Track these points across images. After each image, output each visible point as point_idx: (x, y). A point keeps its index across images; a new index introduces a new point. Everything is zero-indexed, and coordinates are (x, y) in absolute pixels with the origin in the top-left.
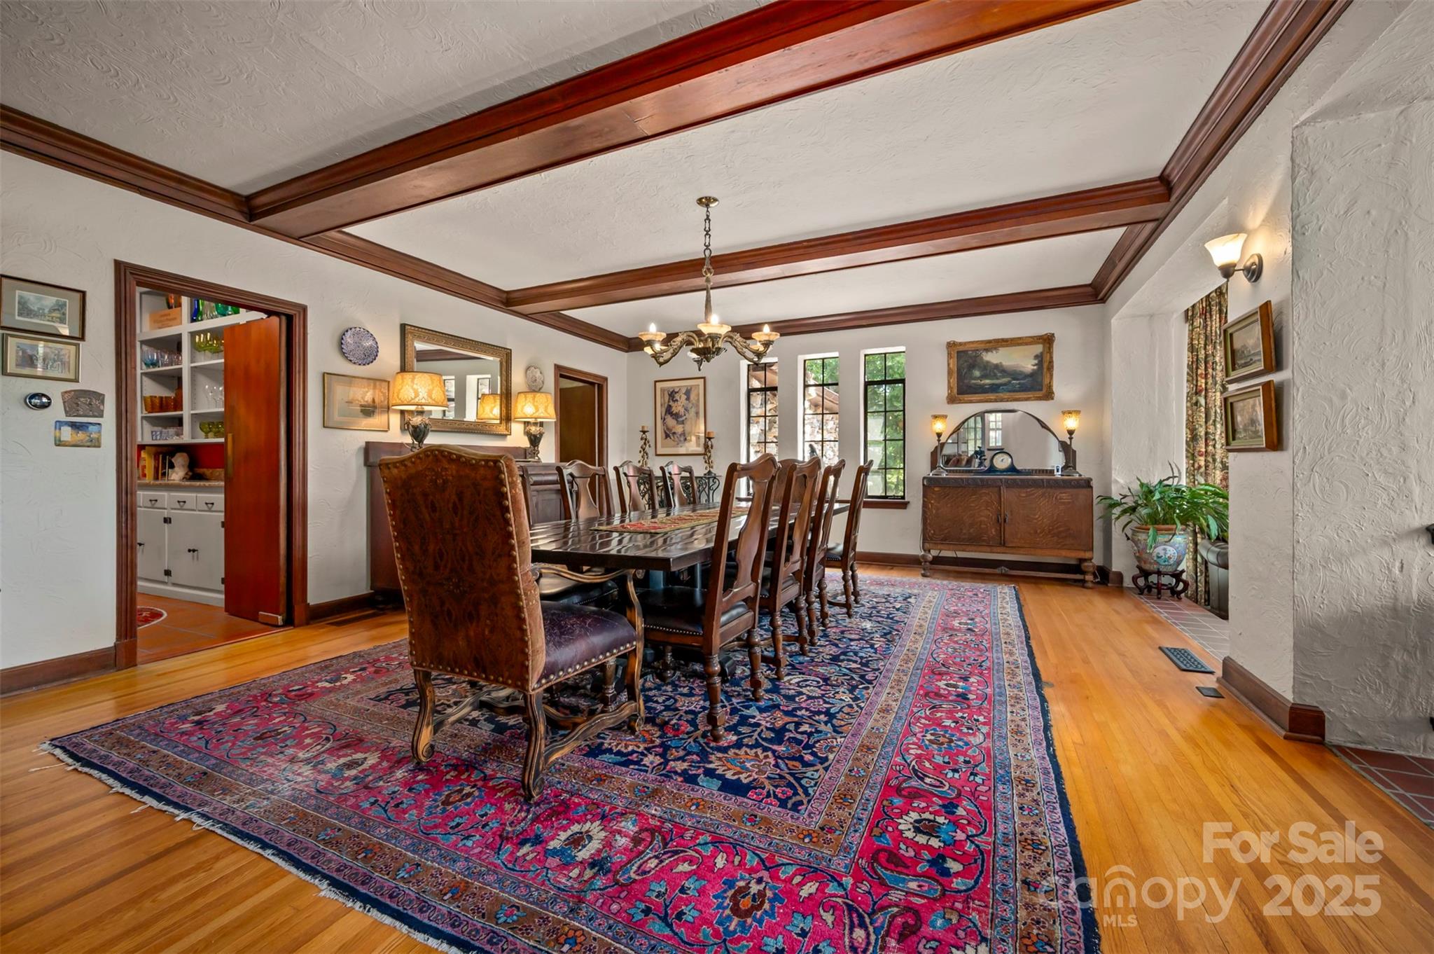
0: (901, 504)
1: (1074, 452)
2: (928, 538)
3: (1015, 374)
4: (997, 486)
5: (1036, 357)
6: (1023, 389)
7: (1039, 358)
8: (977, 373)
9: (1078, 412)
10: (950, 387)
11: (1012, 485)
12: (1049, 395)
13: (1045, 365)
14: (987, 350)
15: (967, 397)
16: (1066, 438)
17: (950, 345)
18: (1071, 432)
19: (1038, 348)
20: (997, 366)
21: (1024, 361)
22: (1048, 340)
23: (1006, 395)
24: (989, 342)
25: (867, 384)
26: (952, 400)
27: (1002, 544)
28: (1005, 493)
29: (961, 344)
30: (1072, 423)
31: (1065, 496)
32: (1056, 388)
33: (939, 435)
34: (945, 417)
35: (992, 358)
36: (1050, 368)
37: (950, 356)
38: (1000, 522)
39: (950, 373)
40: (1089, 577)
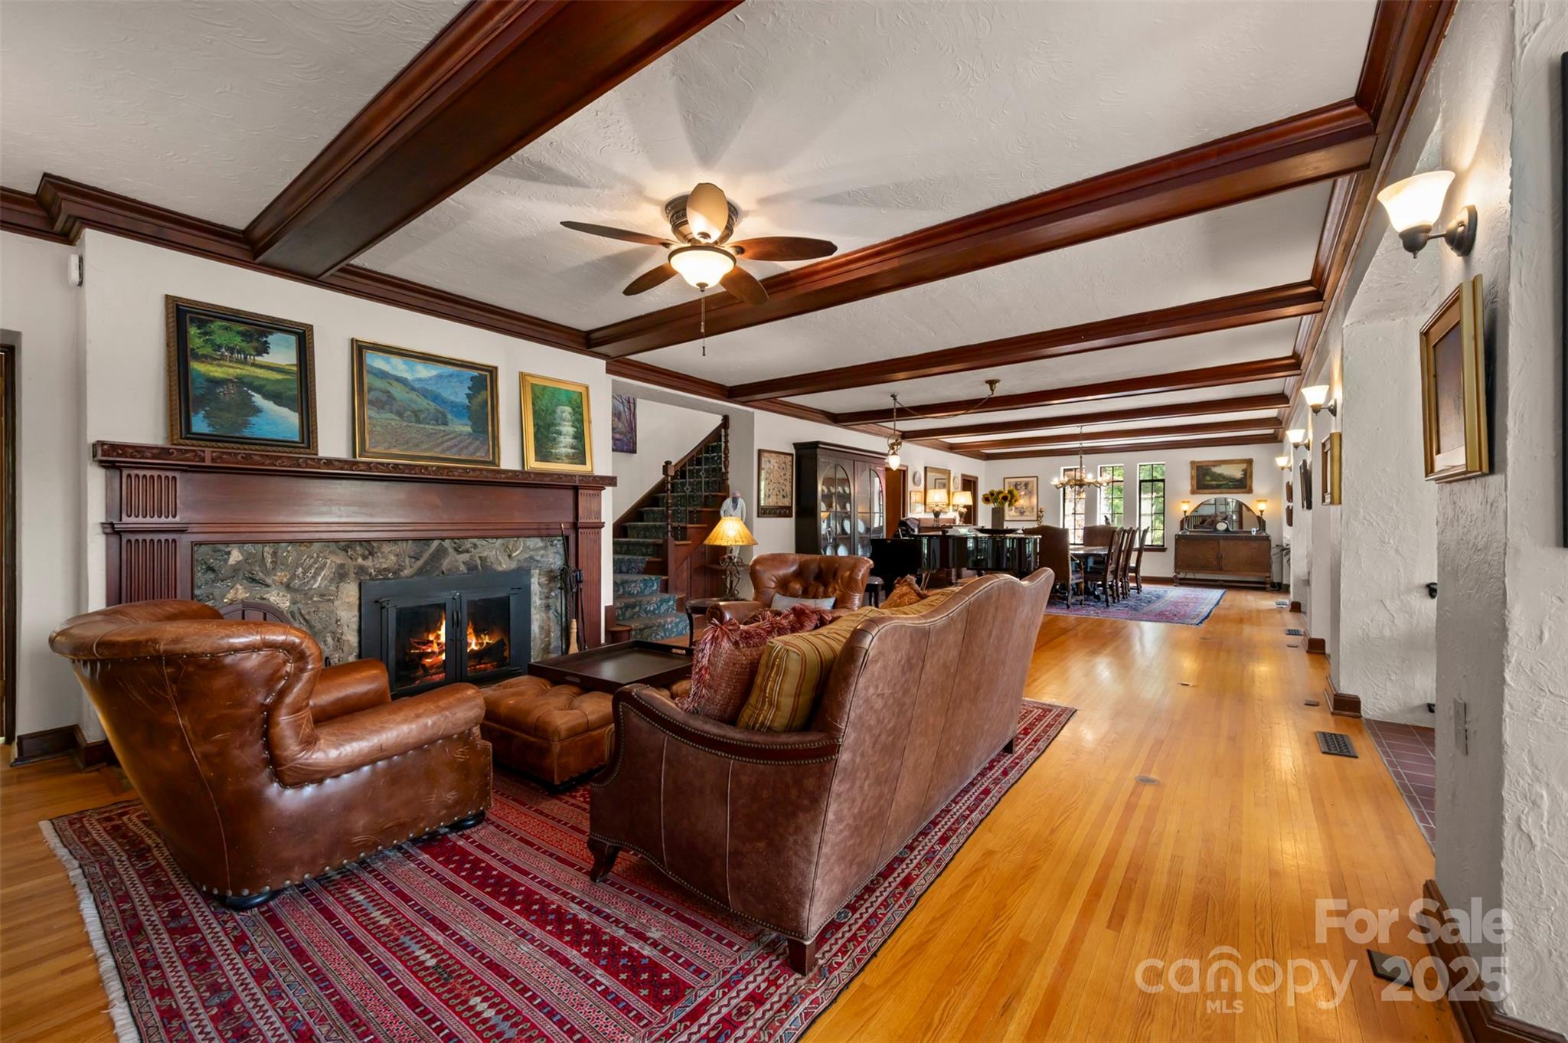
0: (1161, 549)
1: (1264, 522)
2: (1178, 566)
3: (1232, 480)
4: (1216, 539)
5: (1243, 470)
6: (1236, 487)
7: (1245, 471)
8: (1208, 478)
9: (1266, 501)
10: (1192, 485)
11: (1226, 539)
12: (1250, 491)
13: (1248, 475)
14: (1214, 466)
15: (1201, 491)
16: (1259, 514)
17: (1192, 463)
18: (1262, 512)
19: (1244, 466)
20: (1220, 475)
21: (1236, 472)
22: (1250, 462)
23: (1226, 490)
24: (1215, 461)
25: (1141, 481)
26: (1193, 492)
27: (1220, 569)
28: (1222, 543)
29: (1198, 462)
30: (1262, 506)
31: (1255, 545)
32: (1255, 487)
33: (1185, 512)
34: (1188, 502)
35: (1218, 470)
36: (1251, 476)
37: (1192, 468)
38: (1219, 558)
39: (1192, 478)
40: (1268, 586)
